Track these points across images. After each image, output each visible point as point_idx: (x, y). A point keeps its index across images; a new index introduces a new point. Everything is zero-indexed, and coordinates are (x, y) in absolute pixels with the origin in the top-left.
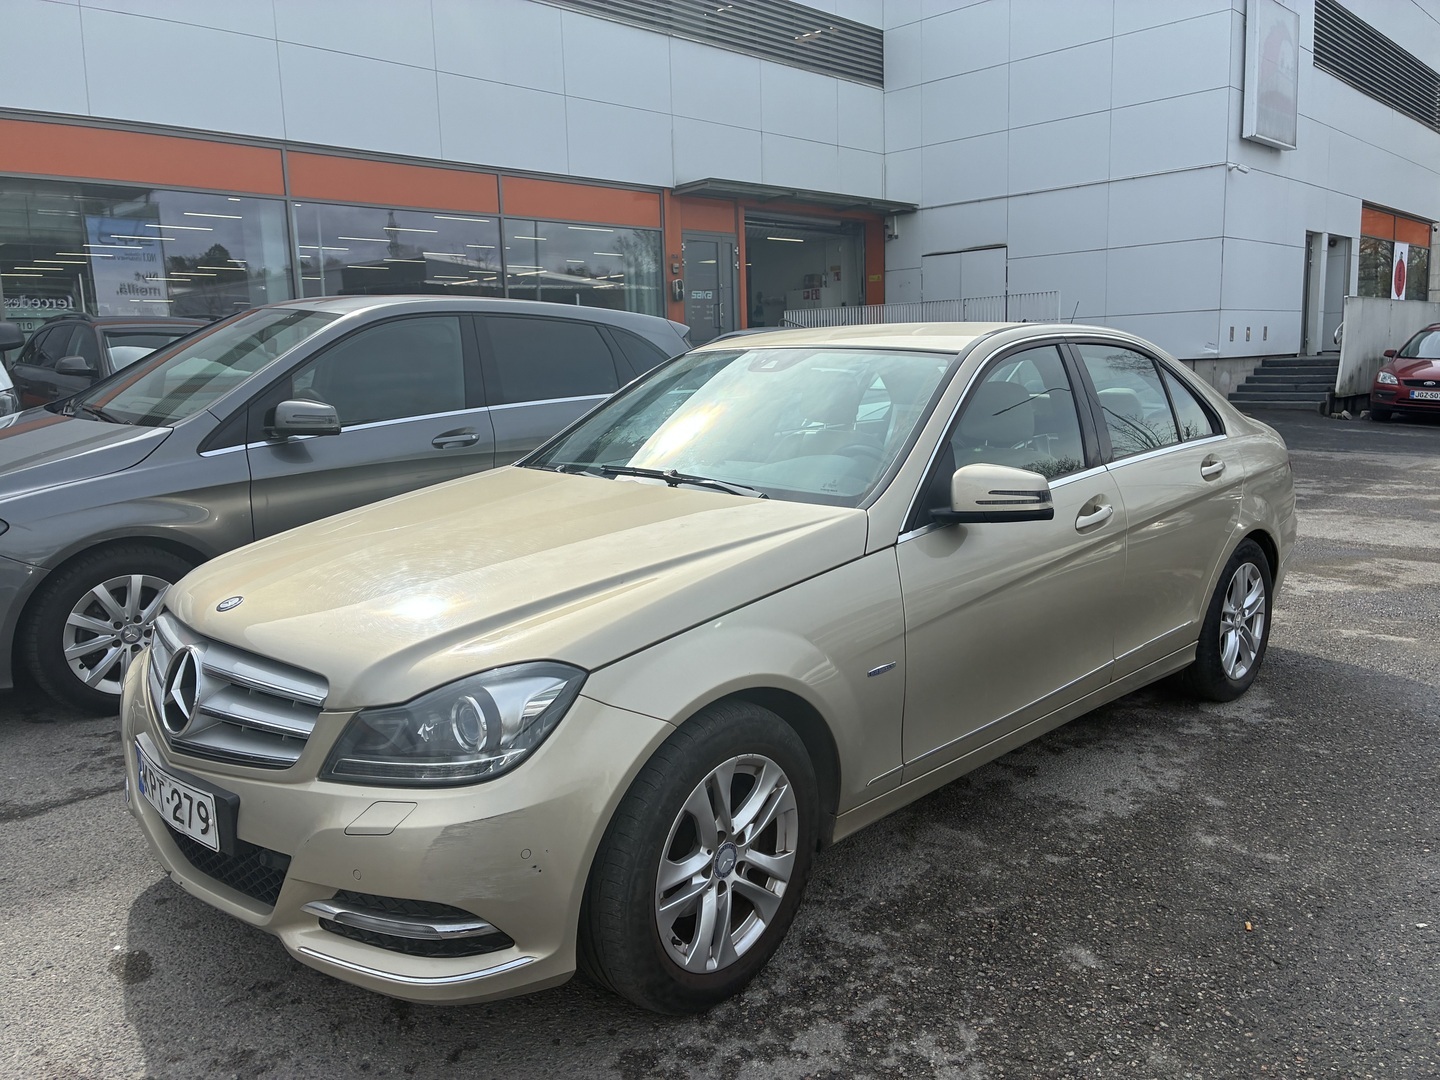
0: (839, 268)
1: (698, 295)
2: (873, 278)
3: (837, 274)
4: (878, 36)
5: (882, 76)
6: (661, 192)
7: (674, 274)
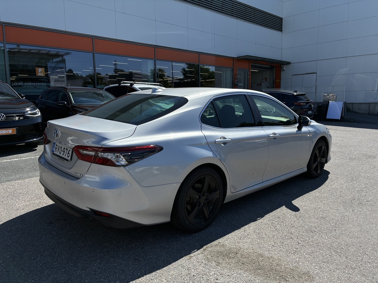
0: (267, 78)
1: (240, 84)
2: (277, 81)
4: (281, 19)
5: (282, 29)
6: (233, 58)
7: (235, 79)
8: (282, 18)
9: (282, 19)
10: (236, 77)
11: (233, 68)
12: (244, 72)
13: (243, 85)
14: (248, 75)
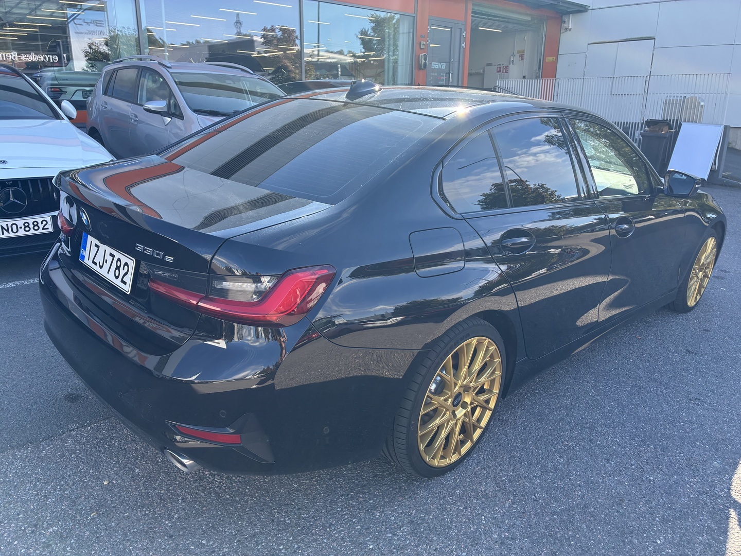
0: (523, 51)
1: (436, 66)
2: (549, 59)
3: (522, 56)
7: (421, 49)
10: (424, 42)
11: (415, 15)
12: (449, 29)
13: (444, 67)
14: (462, 39)
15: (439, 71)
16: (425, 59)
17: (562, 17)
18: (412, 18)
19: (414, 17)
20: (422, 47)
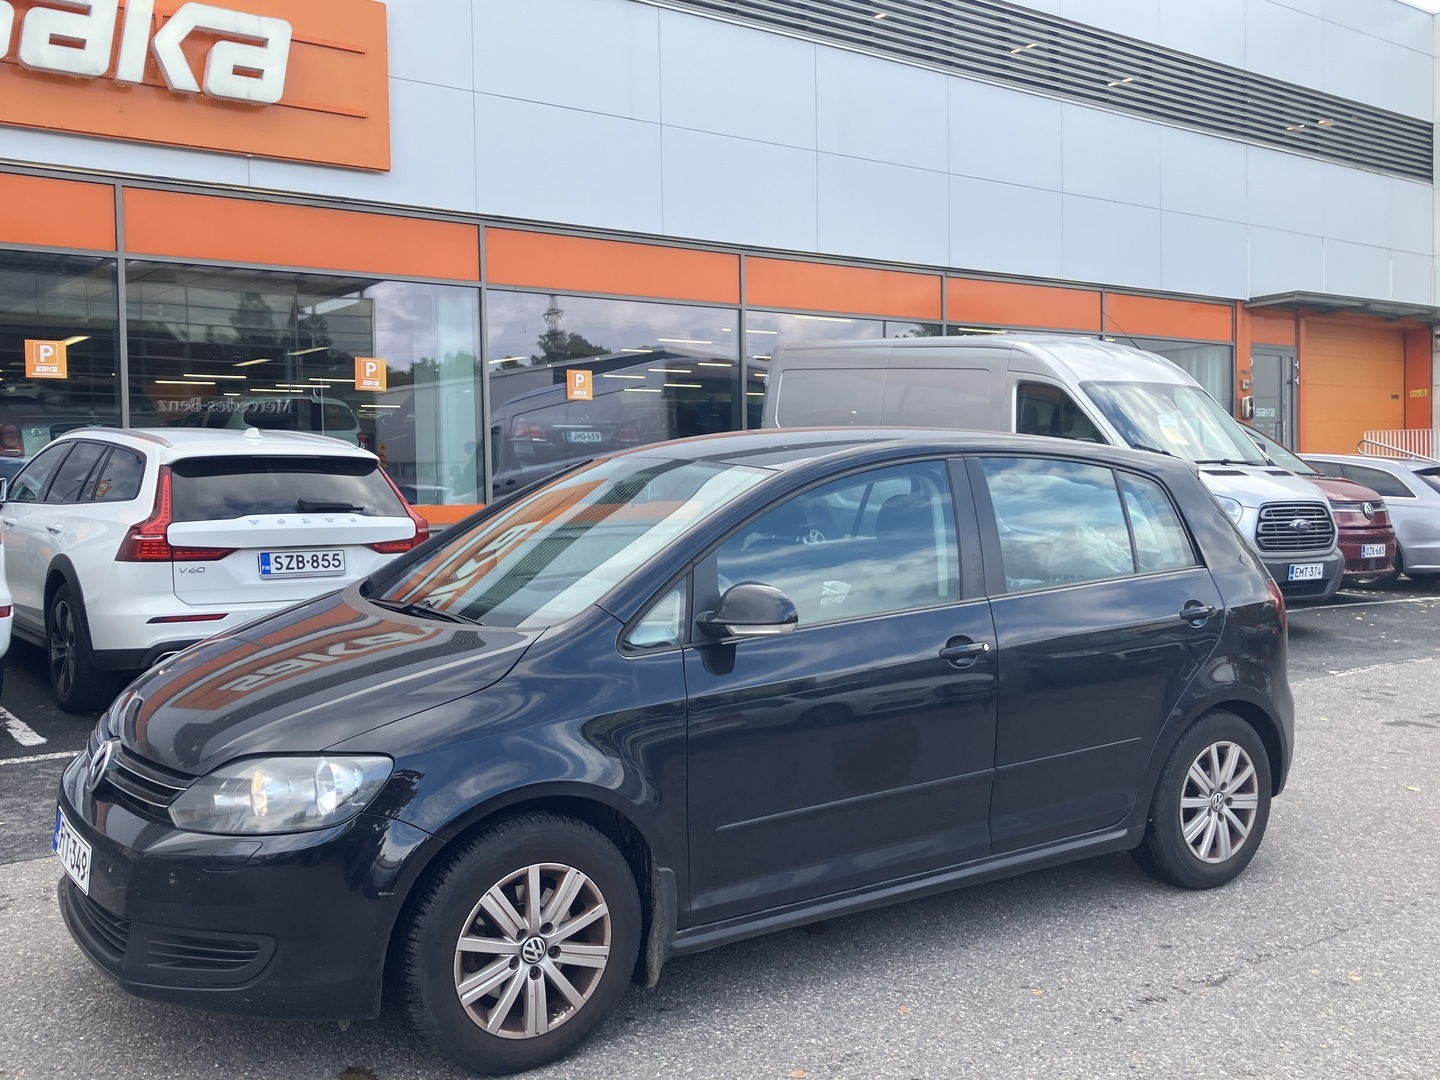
1: (1262, 412)
2: (1416, 393)
4: (1429, 127)
5: (1431, 171)
6: (1232, 304)
7: (1244, 390)
8: (1432, 124)
9: (1431, 130)
10: (1248, 381)
11: (1233, 344)
12: (1276, 359)
13: (1272, 414)
14: (1294, 371)
15: (1267, 420)
16: (1251, 405)
17: (1431, 328)
18: (1227, 349)
19: (1232, 347)
20: (1244, 387)
